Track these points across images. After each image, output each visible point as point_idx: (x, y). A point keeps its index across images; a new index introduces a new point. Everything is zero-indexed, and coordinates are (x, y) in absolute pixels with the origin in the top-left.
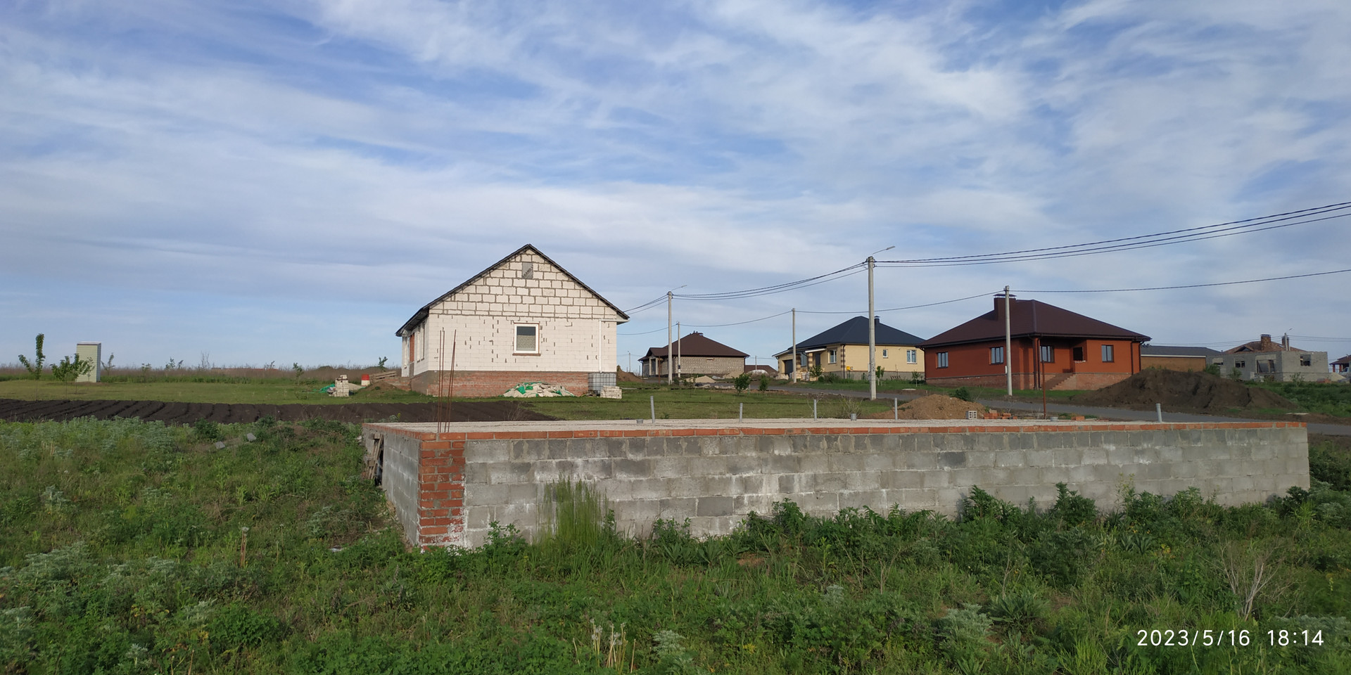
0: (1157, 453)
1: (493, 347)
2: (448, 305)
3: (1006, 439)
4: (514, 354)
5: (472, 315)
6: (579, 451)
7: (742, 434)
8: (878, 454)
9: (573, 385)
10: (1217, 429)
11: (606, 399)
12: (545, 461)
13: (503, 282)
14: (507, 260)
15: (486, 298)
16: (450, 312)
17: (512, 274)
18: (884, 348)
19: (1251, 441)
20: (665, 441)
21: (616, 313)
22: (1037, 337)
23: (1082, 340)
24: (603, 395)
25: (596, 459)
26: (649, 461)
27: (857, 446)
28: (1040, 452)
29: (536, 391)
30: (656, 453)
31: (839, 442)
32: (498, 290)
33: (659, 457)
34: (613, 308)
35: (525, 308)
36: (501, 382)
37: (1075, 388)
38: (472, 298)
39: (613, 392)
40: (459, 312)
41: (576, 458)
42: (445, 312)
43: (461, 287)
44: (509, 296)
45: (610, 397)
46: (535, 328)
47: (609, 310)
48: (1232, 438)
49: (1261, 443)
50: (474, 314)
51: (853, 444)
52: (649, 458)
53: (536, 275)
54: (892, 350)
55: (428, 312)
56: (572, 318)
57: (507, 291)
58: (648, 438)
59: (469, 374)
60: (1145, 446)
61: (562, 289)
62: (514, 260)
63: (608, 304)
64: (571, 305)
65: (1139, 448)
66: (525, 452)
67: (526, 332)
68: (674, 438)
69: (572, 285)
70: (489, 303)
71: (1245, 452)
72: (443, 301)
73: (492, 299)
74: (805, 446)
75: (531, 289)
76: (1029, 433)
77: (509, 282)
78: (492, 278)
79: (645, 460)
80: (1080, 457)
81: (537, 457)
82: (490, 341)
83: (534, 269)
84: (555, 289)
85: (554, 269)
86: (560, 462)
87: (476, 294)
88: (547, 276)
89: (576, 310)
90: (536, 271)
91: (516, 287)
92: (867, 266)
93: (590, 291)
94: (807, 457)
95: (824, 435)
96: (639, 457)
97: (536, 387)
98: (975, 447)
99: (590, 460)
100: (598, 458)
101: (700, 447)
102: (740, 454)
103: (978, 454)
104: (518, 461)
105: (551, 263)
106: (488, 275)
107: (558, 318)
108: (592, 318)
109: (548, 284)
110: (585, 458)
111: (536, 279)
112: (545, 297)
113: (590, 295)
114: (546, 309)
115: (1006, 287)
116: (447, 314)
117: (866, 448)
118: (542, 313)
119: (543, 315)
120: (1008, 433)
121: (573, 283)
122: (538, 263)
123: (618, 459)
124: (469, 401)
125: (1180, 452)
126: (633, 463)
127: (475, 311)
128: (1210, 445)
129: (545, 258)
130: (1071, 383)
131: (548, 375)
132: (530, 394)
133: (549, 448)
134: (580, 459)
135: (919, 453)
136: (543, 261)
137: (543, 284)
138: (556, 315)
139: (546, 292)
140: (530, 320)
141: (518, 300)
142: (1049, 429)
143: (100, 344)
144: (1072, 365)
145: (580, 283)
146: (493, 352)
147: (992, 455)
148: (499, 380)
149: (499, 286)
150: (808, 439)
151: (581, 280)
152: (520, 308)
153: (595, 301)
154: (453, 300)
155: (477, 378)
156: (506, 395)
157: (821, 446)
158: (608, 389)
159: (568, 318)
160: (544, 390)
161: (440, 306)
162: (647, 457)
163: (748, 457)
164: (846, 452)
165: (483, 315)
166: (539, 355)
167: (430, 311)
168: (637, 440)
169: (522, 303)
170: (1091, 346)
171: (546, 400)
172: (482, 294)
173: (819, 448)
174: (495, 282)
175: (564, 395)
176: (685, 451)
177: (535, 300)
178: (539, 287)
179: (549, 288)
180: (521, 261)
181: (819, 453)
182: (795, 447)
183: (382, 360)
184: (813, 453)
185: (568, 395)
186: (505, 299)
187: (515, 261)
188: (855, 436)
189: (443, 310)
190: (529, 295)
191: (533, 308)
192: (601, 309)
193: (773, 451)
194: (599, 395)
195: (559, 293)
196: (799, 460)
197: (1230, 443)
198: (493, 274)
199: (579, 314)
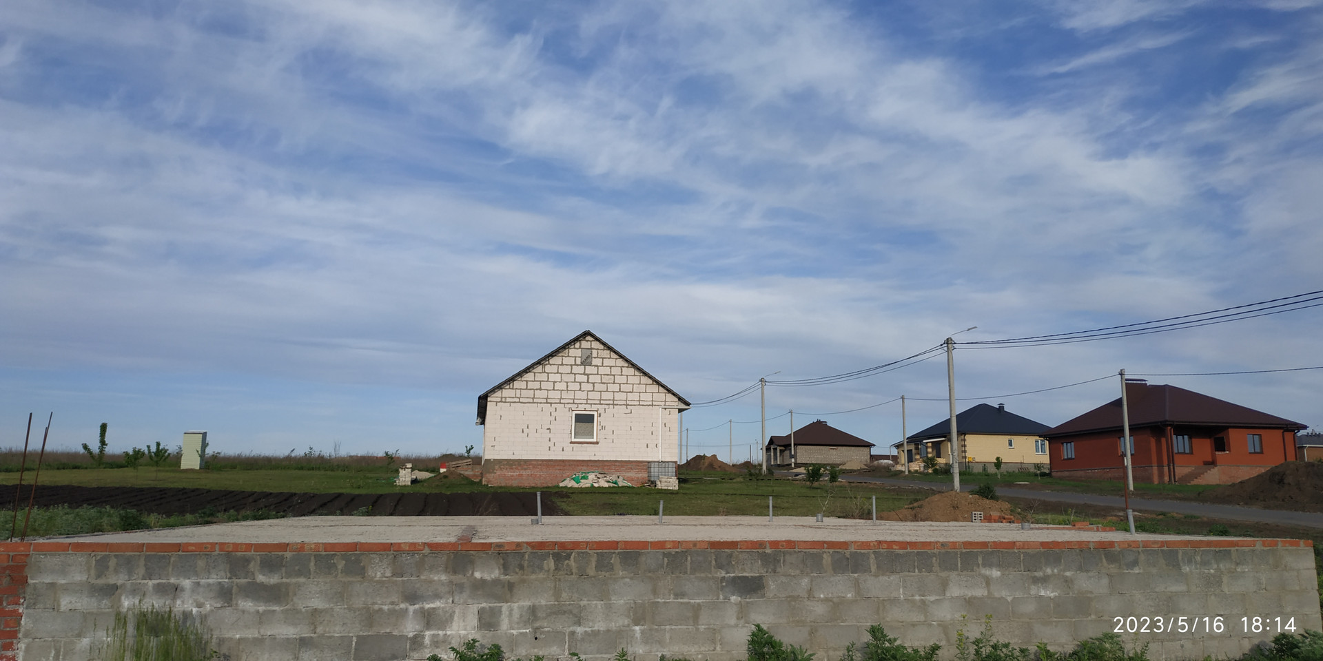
0: (1068, 582)
1: (550, 435)
2: (506, 392)
3: (827, 559)
4: (571, 443)
5: (530, 403)
6: (187, 569)
7: (427, 551)
8: (631, 578)
9: (632, 474)
10: (1165, 548)
11: (662, 489)
12: (139, 581)
13: (562, 369)
14: (566, 346)
15: (544, 385)
16: (508, 400)
17: (571, 361)
18: (1009, 437)
19: (1221, 566)
20: (312, 558)
21: (677, 400)
22: (1170, 425)
23: (1224, 428)
24: (659, 486)
25: (210, 581)
26: (288, 585)
27: (599, 567)
28: (881, 578)
29: (592, 480)
30: (299, 573)
31: (572, 562)
32: (557, 377)
33: (302, 580)
34: (674, 394)
35: (583, 395)
36: (558, 471)
37: (1218, 482)
38: (531, 385)
39: (669, 482)
40: (517, 400)
41: (182, 579)
42: (503, 400)
43: (520, 374)
44: (567, 383)
45: (666, 488)
46: (593, 415)
47: (670, 397)
48: (1190, 561)
49: (1239, 570)
50: (532, 401)
51: (594, 564)
52: (288, 581)
53: (595, 362)
54: (1018, 440)
55: (487, 400)
56: (631, 405)
57: (566, 378)
58: (288, 555)
59: (525, 462)
60: (1049, 571)
61: (622, 375)
62: (573, 347)
63: (669, 391)
64: (630, 392)
65: (1039, 574)
66: (111, 568)
67: (584, 420)
68: (326, 555)
69: (631, 371)
70: (547, 390)
71: (1213, 582)
72: (502, 389)
73: (550, 386)
74: (521, 567)
75: (590, 376)
76: (863, 551)
77: (568, 369)
78: (551, 365)
79: (282, 584)
80: (944, 585)
81: (127, 577)
82: (548, 429)
83: (593, 356)
84: (614, 375)
85: (614, 356)
86: (158, 584)
87: (535, 381)
88: (606, 362)
89: (636, 396)
90: (595, 358)
91: (575, 374)
92: (946, 349)
93: (650, 377)
94: (523, 581)
95: (551, 552)
96: (273, 580)
97: (592, 476)
98: (778, 570)
99: (203, 581)
100: (213, 580)
101: (364, 568)
102: (422, 577)
103: (784, 579)
104: (101, 581)
105: (610, 349)
106: (547, 362)
107: (617, 405)
108: (652, 405)
109: (607, 370)
110: (194, 579)
111: (595, 366)
112: (604, 383)
113: (650, 381)
114: (605, 396)
115: (1121, 370)
116: (505, 402)
117: (612, 569)
118: (600, 400)
119: (602, 402)
120: (831, 551)
121: (633, 369)
122: (598, 349)
123: (243, 581)
124: (524, 490)
125: (1105, 581)
126: (263, 586)
127: (533, 399)
128: (1154, 571)
129: (604, 344)
130: (1213, 477)
131: (606, 464)
132: (585, 484)
133: (145, 565)
134: (187, 581)
135: (692, 576)
136: (602, 347)
137: (602, 371)
138: (615, 402)
139: (605, 379)
140: (588, 407)
141: (577, 386)
142: (895, 547)
143: (206, 433)
144: (1213, 456)
145: (639, 369)
146: (550, 440)
147: (805, 582)
148: (556, 470)
149: (558, 373)
150: (527, 556)
151: (640, 365)
152: (579, 395)
153: (655, 388)
154: (511, 387)
155: (534, 467)
156: (561, 485)
157: (545, 567)
158: (663, 480)
159: (627, 405)
160: (600, 480)
161: (498, 394)
162: (284, 580)
163: (434, 581)
164: (582, 574)
165: (541, 403)
166: (597, 443)
167: (489, 399)
168: (273, 556)
169: (580, 390)
170: (1234, 436)
171: (601, 491)
172: (541, 381)
173: (541, 569)
174: (554, 369)
175: (620, 486)
176: (341, 573)
177: (594, 386)
178: (598, 374)
179: (608, 375)
180: (580, 348)
181: (541, 576)
182: (505, 568)
183: (468, 448)
184: (533, 577)
185: (625, 485)
186: (563, 386)
187: (575, 348)
188: (597, 553)
189: (502, 398)
190: (588, 382)
191: (591, 396)
192: (662, 396)
193: (473, 574)
194: (655, 486)
195: (618, 379)
196: (511, 586)
197: (1186, 569)
198: (552, 361)
199: (639, 401)
